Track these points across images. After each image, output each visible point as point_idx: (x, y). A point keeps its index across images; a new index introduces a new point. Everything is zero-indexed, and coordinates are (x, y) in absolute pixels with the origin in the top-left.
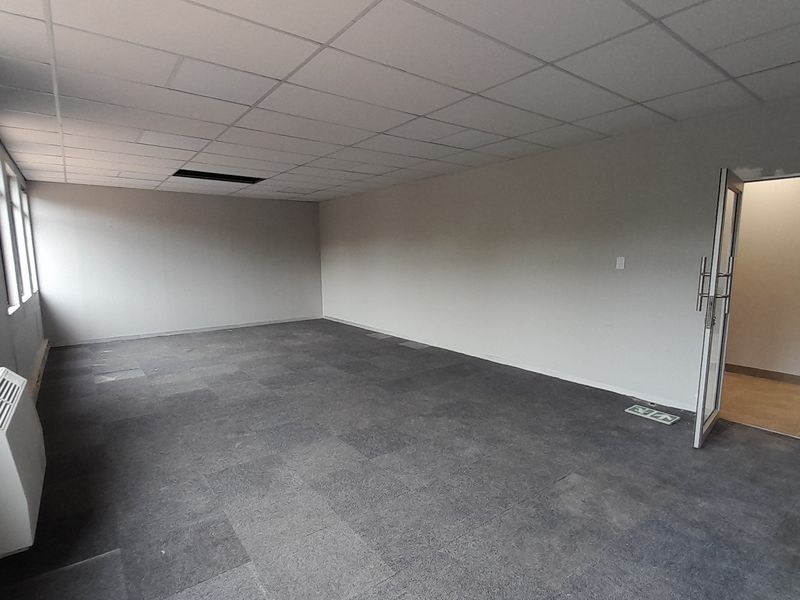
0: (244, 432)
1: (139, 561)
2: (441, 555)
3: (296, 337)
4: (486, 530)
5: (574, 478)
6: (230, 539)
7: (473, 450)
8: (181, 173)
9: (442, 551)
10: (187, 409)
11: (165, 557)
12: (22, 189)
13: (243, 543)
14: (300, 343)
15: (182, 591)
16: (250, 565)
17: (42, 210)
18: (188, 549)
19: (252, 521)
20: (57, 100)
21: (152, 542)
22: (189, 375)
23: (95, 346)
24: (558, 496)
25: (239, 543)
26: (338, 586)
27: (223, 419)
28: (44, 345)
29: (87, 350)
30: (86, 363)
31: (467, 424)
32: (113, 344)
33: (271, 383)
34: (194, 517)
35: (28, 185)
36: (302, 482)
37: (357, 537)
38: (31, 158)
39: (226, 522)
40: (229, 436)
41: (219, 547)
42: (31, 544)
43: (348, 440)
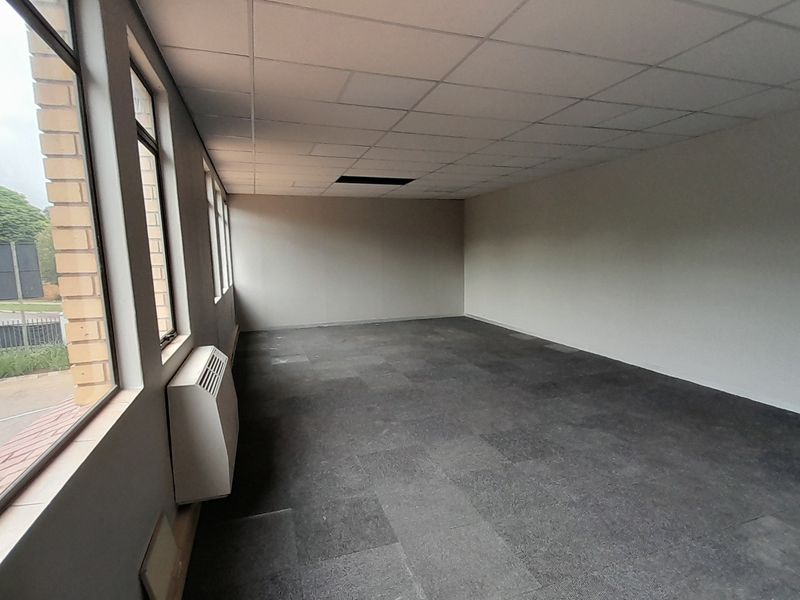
0: (390, 420)
1: (306, 522)
2: (594, 578)
3: (436, 333)
4: (649, 562)
5: (770, 522)
6: (379, 518)
7: (632, 470)
8: (343, 179)
9: (595, 573)
10: (342, 393)
11: (326, 523)
12: (225, 202)
13: (391, 523)
14: (443, 339)
15: (339, 556)
16: (398, 546)
17: (237, 217)
18: (344, 520)
19: (399, 505)
20: (253, 124)
21: (315, 507)
22: (344, 363)
23: (272, 333)
24: (746, 539)
25: (388, 523)
26: (482, 585)
27: (372, 406)
28: (235, 332)
29: (265, 335)
30: (264, 347)
31: (626, 440)
32: (284, 331)
33: (414, 376)
34: (350, 491)
35: (229, 198)
36: (444, 475)
37: (501, 541)
38: (231, 175)
39: (376, 501)
40: (377, 422)
41: (370, 523)
42: (229, 492)
43: (490, 441)
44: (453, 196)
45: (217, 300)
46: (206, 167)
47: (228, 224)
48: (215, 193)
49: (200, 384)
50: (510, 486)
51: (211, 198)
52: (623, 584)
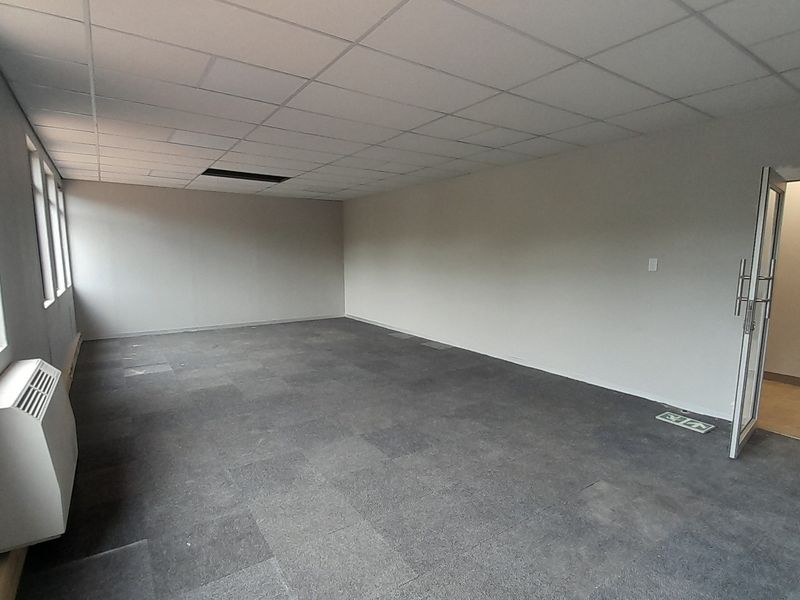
0: (267, 428)
1: (165, 552)
2: (464, 559)
3: (318, 335)
4: (510, 536)
5: (603, 486)
6: (253, 535)
7: (496, 453)
8: (210, 172)
9: (465, 555)
10: (215, 403)
11: (190, 549)
12: (58, 187)
13: (266, 538)
14: (323, 341)
15: (206, 583)
16: (273, 561)
17: (76, 207)
18: (213, 543)
19: (275, 516)
20: (93, 101)
21: (177, 533)
22: (214, 371)
23: (125, 340)
24: (585, 503)
25: (263, 538)
26: (360, 586)
27: (246, 414)
28: (76, 340)
29: (117, 343)
30: (116, 357)
31: (490, 427)
32: (142, 338)
33: (293, 380)
34: (219, 510)
35: (64, 184)
36: (324, 480)
37: (380, 537)
38: (65, 157)
39: (250, 517)
40: (253, 432)
41: (243, 541)
42: (63, 532)
43: (370, 439)
44: (332, 197)
45: (47, 304)
46: (31, 144)
47: (65, 215)
48: (45, 177)
49: (19, 406)
50: (389, 482)
51: (38, 182)
52: (489, 560)
